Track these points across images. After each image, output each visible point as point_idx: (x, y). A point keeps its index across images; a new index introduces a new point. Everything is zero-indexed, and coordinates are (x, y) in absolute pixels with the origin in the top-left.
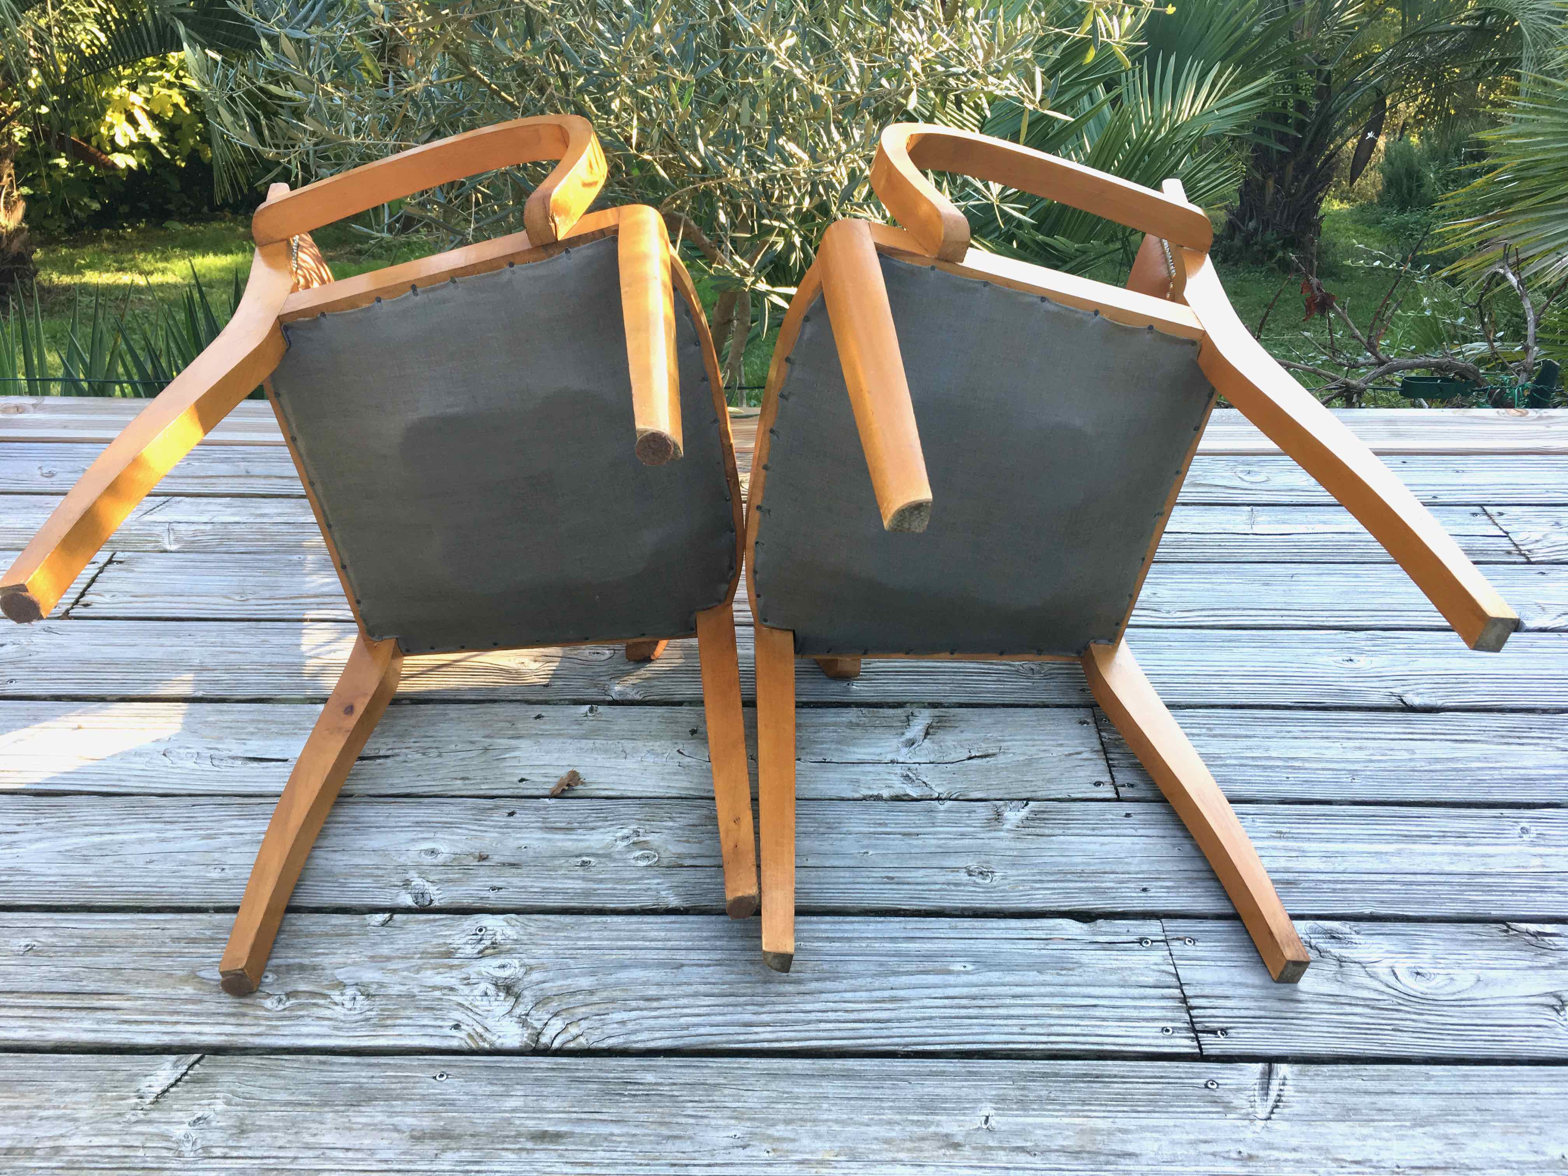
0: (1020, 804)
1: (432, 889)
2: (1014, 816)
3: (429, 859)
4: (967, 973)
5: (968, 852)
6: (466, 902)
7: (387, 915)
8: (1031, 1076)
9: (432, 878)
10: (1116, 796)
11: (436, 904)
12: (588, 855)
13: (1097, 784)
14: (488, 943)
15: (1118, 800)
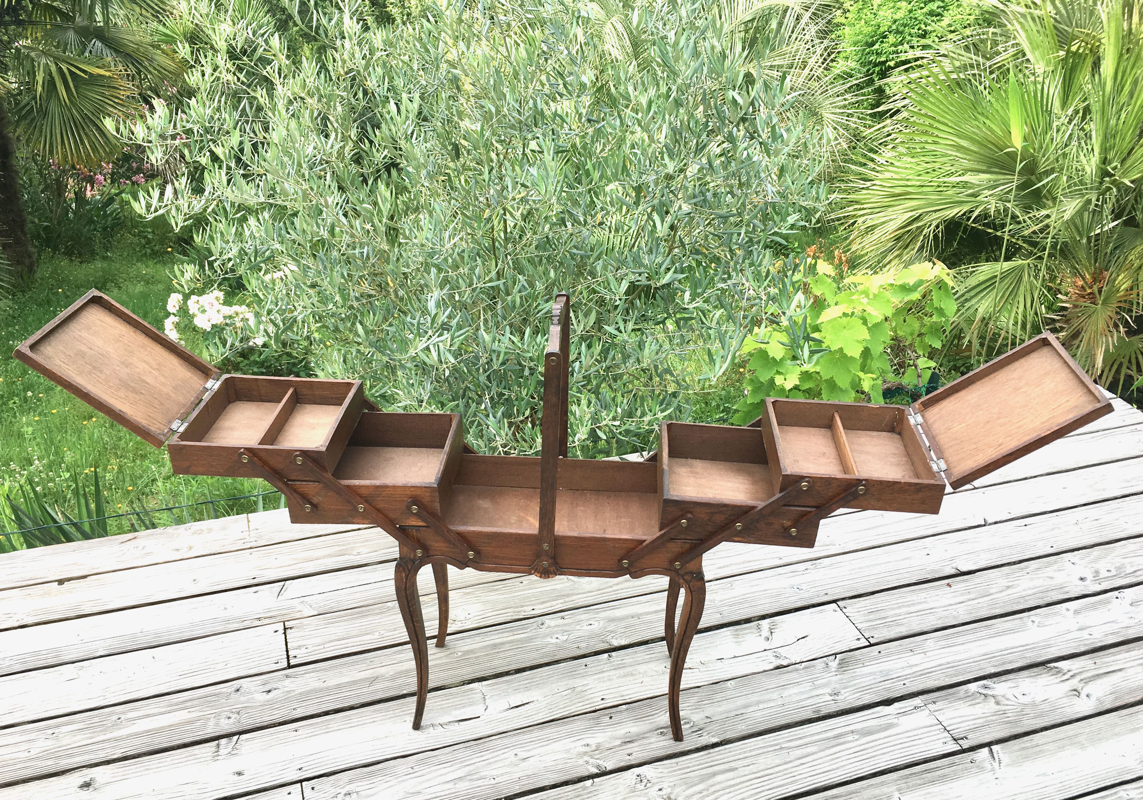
0: (833, 657)
1: (601, 762)
2: (834, 664)
3: (587, 749)
4: (857, 740)
5: (824, 686)
6: (622, 764)
7: (591, 781)
8: (907, 777)
9: (597, 757)
10: (868, 644)
11: (608, 768)
12: (661, 728)
13: (859, 639)
14: (646, 781)
15: (871, 645)
